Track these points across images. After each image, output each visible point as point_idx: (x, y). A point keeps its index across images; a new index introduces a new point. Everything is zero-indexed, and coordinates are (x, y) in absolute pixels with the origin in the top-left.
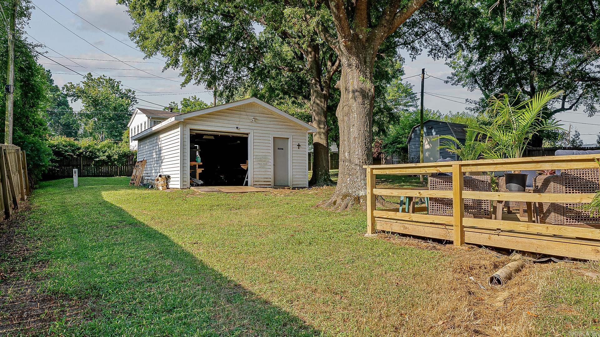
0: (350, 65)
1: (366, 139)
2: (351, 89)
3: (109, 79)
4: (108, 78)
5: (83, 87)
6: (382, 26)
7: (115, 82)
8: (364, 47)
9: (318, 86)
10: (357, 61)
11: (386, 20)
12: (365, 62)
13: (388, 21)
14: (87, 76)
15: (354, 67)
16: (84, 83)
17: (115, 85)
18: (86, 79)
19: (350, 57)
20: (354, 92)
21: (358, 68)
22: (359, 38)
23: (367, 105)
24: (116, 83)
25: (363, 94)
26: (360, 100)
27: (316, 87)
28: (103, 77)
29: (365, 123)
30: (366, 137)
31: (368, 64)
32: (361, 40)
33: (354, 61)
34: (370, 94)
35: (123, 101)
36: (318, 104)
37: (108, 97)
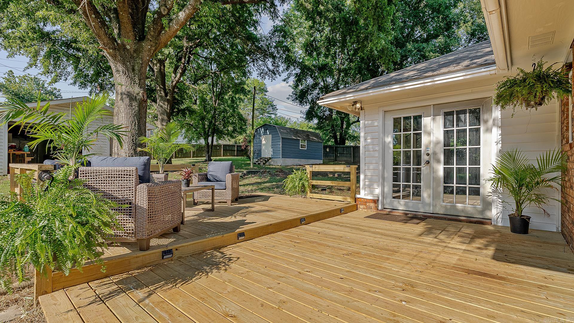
0: (118, 71)
1: (133, 136)
2: (119, 92)
3: (35, 78)
4: (33, 77)
5: (4, 82)
6: (148, 40)
7: (41, 80)
8: (132, 57)
9: (162, 92)
10: (124, 69)
11: (151, 35)
12: (133, 70)
13: (152, 36)
14: (8, 72)
15: (121, 73)
16: (4, 79)
17: (41, 83)
18: (6, 76)
19: (116, 64)
20: (121, 94)
21: (126, 74)
22: (126, 48)
23: (136, 107)
24: (42, 82)
25: (131, 97)
26: (127, 101)
27: (161, 93)
28: (28, 75)
29: (133, 122)
30: (133, 134)
31: (137, 72)
32: (128, 50)
33: (121, 68)
34: (138, 98)
35: (46, 97)
36: (161, 106)
37: (29, 92)
